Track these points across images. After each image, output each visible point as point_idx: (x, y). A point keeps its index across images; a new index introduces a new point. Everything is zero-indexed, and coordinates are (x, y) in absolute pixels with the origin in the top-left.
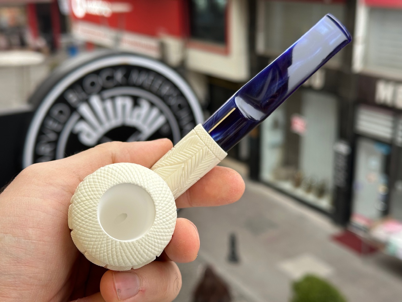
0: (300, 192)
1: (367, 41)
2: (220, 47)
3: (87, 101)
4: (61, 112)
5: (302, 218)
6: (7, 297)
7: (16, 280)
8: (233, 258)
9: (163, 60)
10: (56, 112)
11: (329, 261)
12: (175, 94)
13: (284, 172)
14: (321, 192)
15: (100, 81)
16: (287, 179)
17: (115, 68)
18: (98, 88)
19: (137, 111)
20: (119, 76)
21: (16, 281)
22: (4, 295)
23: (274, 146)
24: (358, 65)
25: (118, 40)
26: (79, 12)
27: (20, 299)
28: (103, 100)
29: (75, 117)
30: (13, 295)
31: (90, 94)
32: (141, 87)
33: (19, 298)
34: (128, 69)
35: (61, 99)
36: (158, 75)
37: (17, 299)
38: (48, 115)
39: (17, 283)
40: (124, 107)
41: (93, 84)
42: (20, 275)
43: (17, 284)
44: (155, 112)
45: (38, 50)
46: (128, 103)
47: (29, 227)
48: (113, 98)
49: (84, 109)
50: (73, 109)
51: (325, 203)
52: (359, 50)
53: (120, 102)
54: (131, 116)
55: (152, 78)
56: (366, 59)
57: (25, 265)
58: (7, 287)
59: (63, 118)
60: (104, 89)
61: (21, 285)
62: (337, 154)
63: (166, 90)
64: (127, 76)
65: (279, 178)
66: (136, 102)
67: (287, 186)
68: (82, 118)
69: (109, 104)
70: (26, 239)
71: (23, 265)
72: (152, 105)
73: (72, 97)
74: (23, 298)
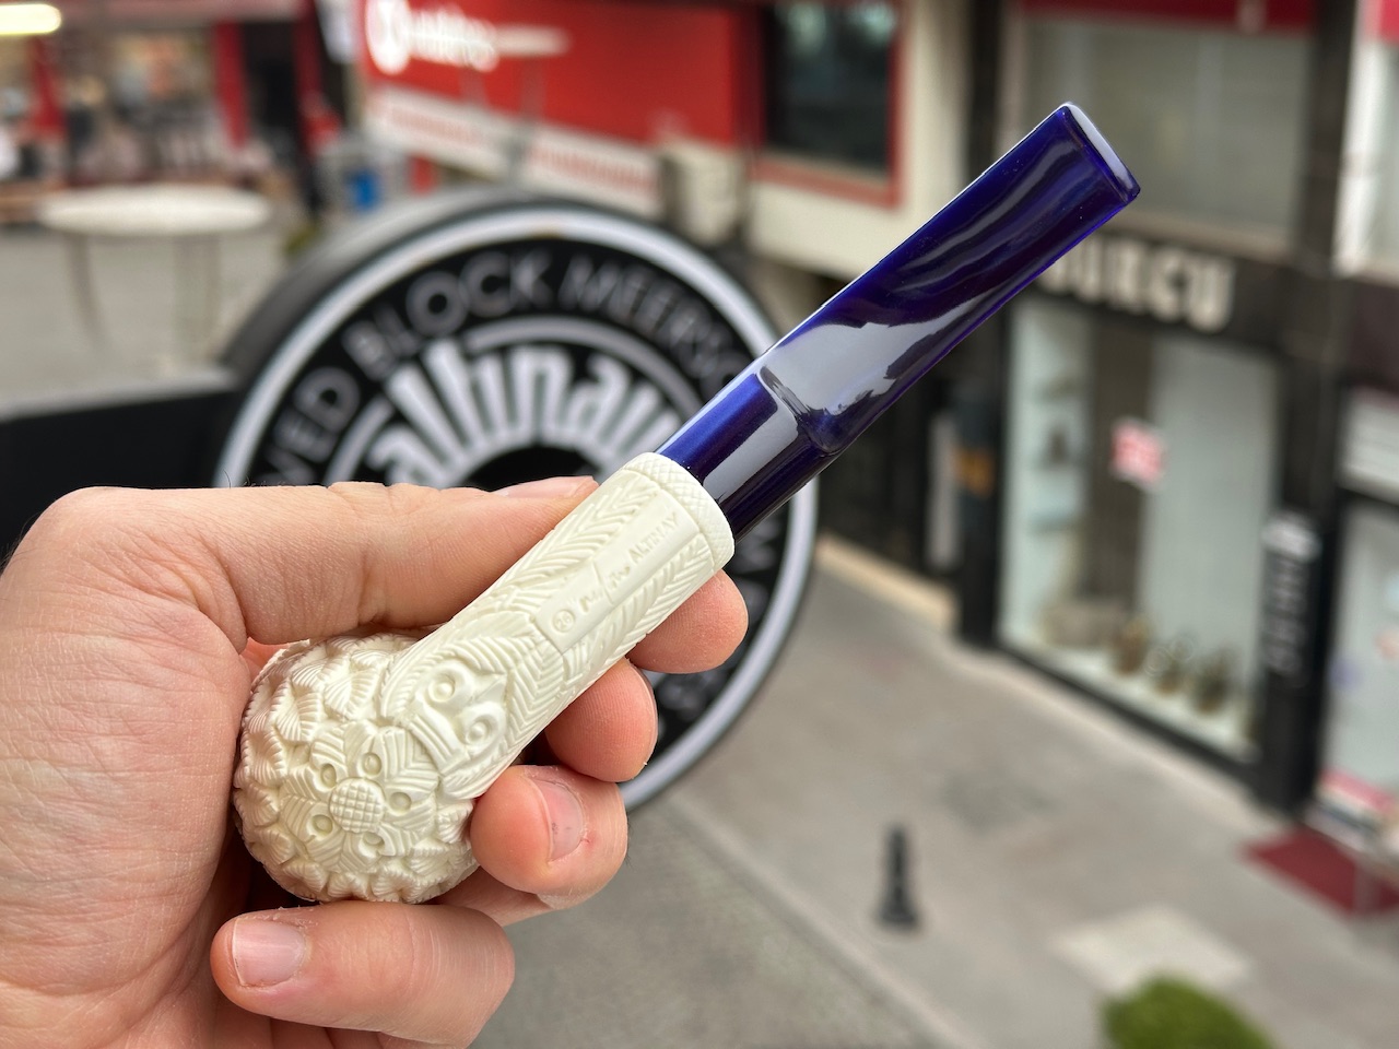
0: (1137, 691)
1: (1384, 166)
2: (871, 182)
3: (417, 361)
4: (330, 397)
5: (1143, 779)
6: (60, 944)
7: (81, 894)
8: (899, 910)
9: (670, 223)
10: (310, 397)
11: (1233, 932)
12: (715, 340)
13: (1081, 617)
14: (1212, 692)
15: (463, 293)
16: (1091, 642)
17: (513, 249)
18: (454, 317)
19: (583, 397)
20: (526, 277)
21: (80, 897)
22: (48, 940)
23: (1047, 527)
24: (1353, 251)
25: (517, 153)
26: (390, 54)
27: (100, 945)
28: (470, 358)
29: (377, 415)
30: (76, 935)
31: (429, 338)
32: (599, 316)
33: (95, 943)
34: (559, 253)
35: (332, 353)
36: (662, 275)
37: (90, 947)
38: (288, 402)
39: (83, 900)
40: (540, 381)
41: (438, 304)
42: (90, 877)
43: (85, 904)
44: (646, 400)
45: (247, 183)
46: (556, 368)
47: (100, 734)
48: (503, 352)
49: (407, 388)
50: (371, 388)
51: (1225, 729)
52: (1357, 199)
53: (525, 365)
54: (562, 415)
55: (636, 283)
56: (1378, 231)
57: (103, 848)
58: (57, 917)
59: (335, 417)
60: (474, 321)
61: (97, 905)
62: (1273, 559)
63: (684, 327)
64: (553, 278)
65: (1064, 639)
66: (582, 366)
67: (1093, 667)
68: (399, 418)
69: (489, 372)
70: (96, 771)
71: (97, 849)
72: (637, 376)
73: (368, 348)
74: (106, 941)
